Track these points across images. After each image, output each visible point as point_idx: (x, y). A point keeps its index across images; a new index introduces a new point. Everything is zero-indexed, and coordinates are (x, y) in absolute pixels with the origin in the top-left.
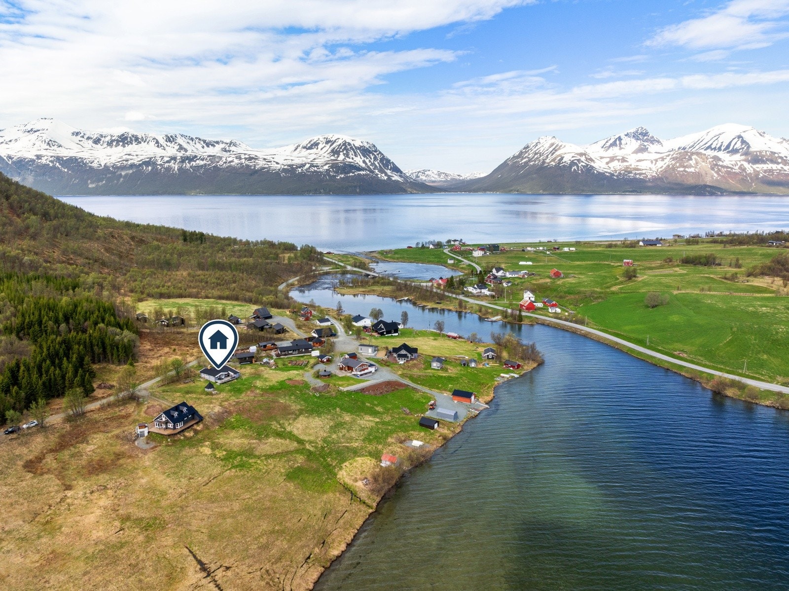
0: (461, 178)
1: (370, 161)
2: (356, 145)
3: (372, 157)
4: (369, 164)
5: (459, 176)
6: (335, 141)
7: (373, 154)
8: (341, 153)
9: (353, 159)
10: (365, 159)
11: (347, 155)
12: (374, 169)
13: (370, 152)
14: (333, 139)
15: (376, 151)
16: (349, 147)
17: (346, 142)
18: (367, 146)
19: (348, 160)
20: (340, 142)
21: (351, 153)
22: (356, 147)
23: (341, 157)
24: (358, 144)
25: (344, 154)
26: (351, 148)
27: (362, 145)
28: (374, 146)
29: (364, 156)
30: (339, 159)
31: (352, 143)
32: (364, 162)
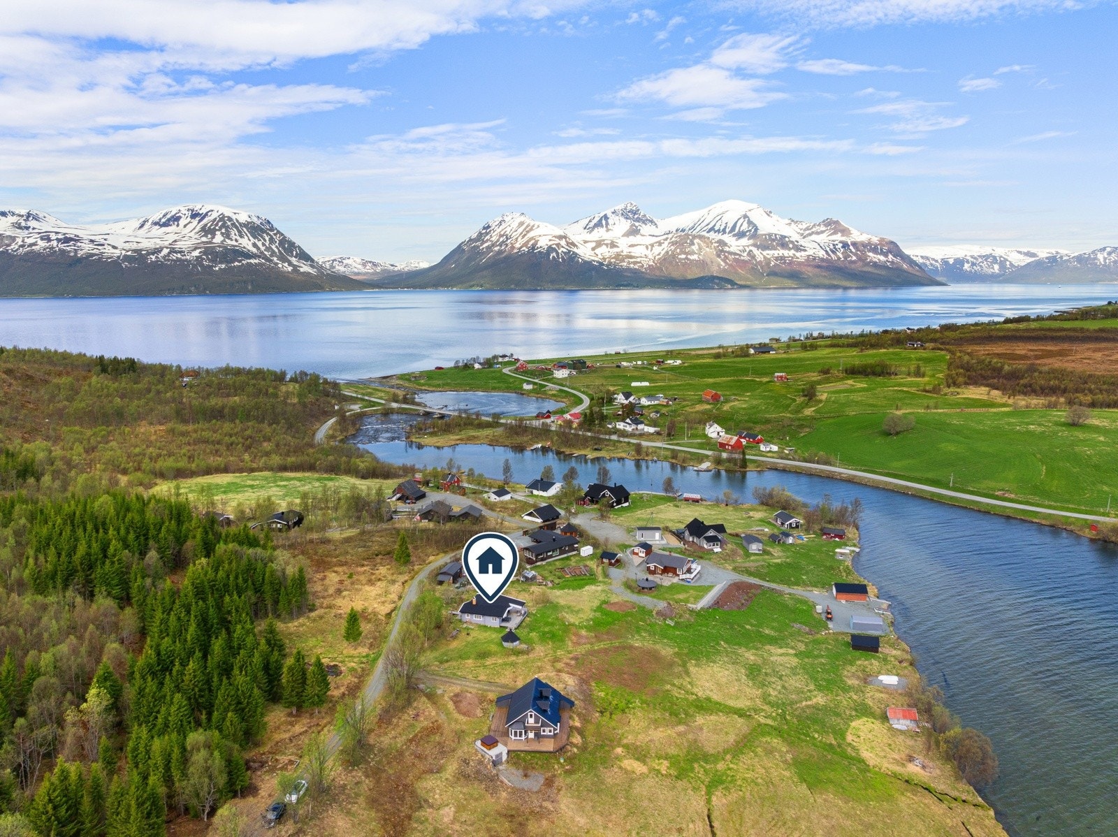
0: (396, 269)
1: (264, 245)
2: (241, 221)
3: (267, 239)
4: (263, 248)
5: (392, 265)
6: (206, 214)
7: (268, 234)
8: (218, 233)
9: (236, 241)
10: (256, 241)
11: (227, 235)
12: (272, 255)
13: (263, 231)
14: (204, 211)
15: (272, 229)
16: (229, 223)
17: (224, 217)
18: (258, 222)
19: (229, 242)
20: (214, 215)
21: (234, 232)
22: (240, 224)
23: (218, 238)
24: (243, 218)
25: (222, 234)
26: (233, 224)
27: (249, 220)
28: (269, 222)
29: (255, 237)
30: (214, 241)
31: (234, 217)
32: (255, 245)
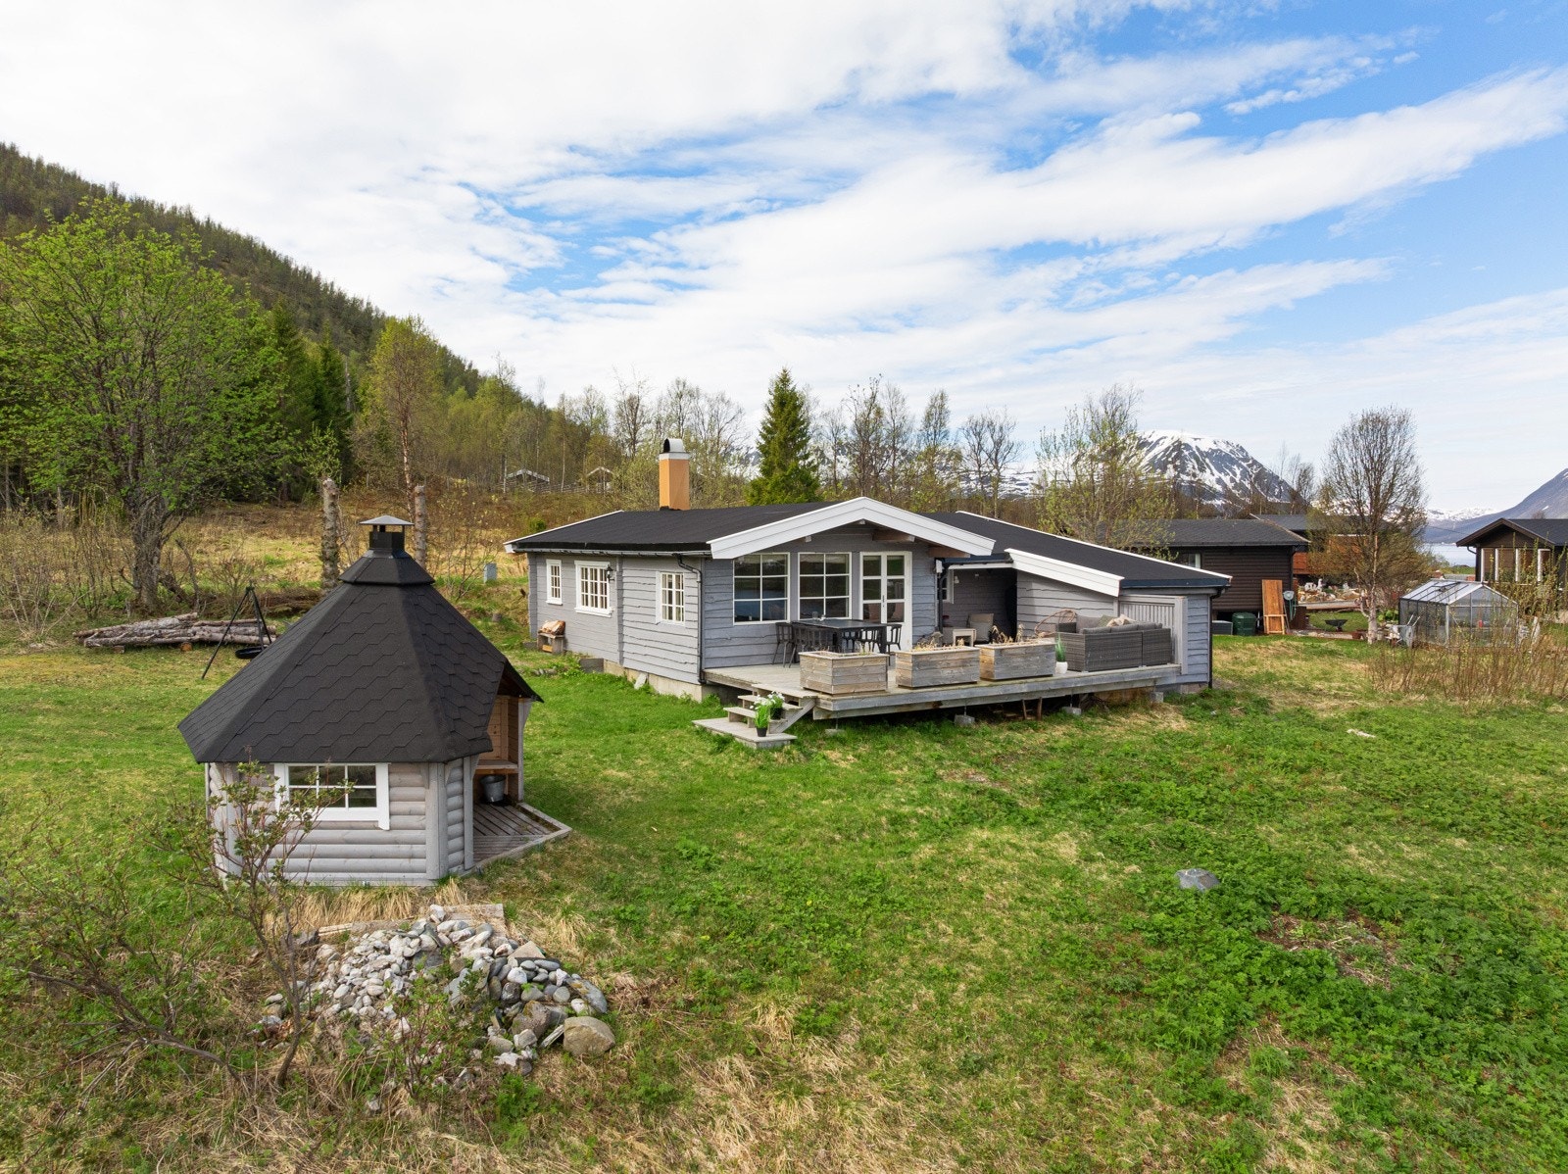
0: (1441, 518)
1: (1232, 480)
2: (1203, 449)
3: (1238, 472)
4: (1230, 485)
5: (1435, 512)
6: (1157, 442)
7: (1239, 466)
8: (1170, 466)
9: (1194, 475)
10: (1222, 476)
11: (1182, 469)
12: (1243, 495)
13: (1233, 461)
14: (1154, 439)
15: (1246, 459)
16: (1186, 453)
17: (1180, 444)
18: (1227, 451)
19: (1184, 477)
20: (1167, 443)
21: (1191, 465)
22: (1201, 453)
23: (1171, 472)
24: (1206, 445)
25: (1175, 467)
26: (1193, 454)
27: (1214, 447)
28: (1242, 449)
29: (1221, 470)
30: (1166, 476)
31: (1193, 444)
32: (1219, 481)
